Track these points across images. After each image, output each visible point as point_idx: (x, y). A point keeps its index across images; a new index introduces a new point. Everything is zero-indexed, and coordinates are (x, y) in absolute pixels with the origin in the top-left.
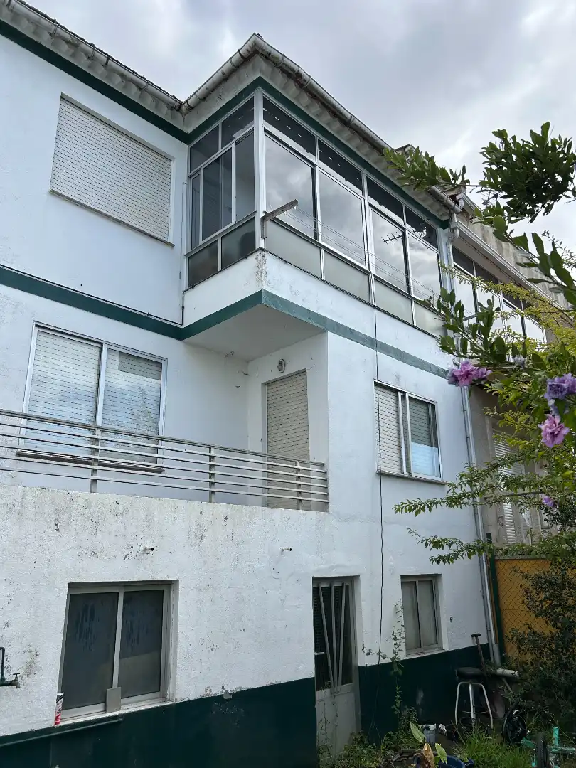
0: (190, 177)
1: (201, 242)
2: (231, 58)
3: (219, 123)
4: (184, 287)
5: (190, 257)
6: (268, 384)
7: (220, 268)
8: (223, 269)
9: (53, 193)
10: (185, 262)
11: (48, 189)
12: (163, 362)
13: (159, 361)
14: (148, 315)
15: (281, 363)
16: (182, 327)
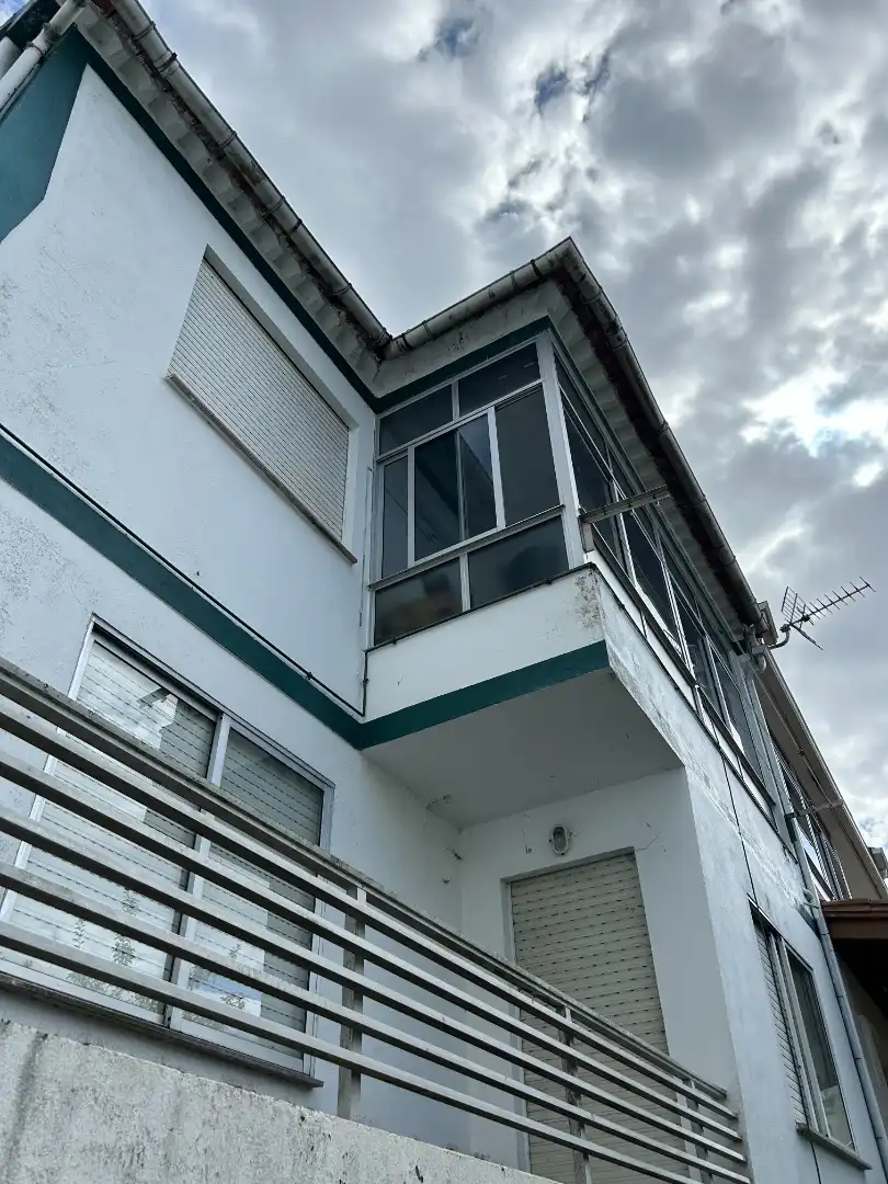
0: (379, 462)
1: (411, 563)
2: (514, 272)
3: (454, 381)
4: (368, 642)
5: (379, 590)
6: (513, 884)
7: (466, 605)
8: (473, 609)
9: (175, 383)
10: (368, 598)
11: (165, 374)
12: (326, 789)
13: (319, 784)
14: (310, 675)
15: (558, 832)
16: (361, 720)
